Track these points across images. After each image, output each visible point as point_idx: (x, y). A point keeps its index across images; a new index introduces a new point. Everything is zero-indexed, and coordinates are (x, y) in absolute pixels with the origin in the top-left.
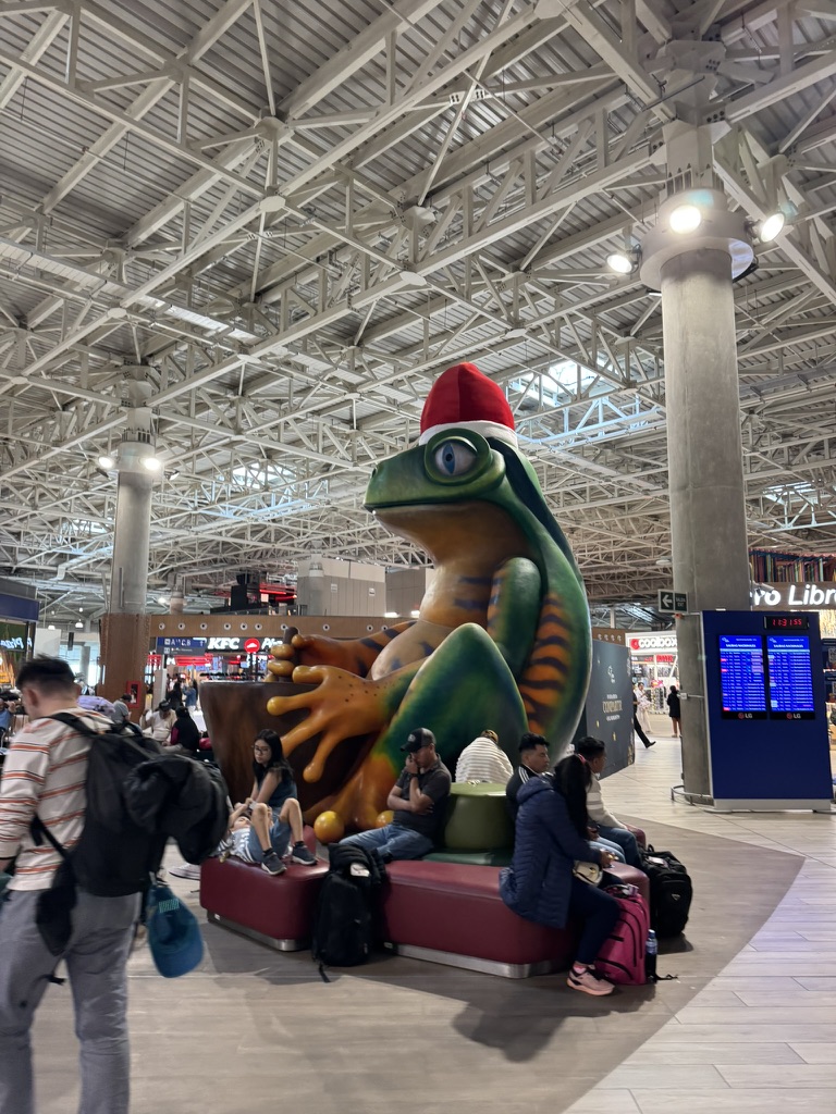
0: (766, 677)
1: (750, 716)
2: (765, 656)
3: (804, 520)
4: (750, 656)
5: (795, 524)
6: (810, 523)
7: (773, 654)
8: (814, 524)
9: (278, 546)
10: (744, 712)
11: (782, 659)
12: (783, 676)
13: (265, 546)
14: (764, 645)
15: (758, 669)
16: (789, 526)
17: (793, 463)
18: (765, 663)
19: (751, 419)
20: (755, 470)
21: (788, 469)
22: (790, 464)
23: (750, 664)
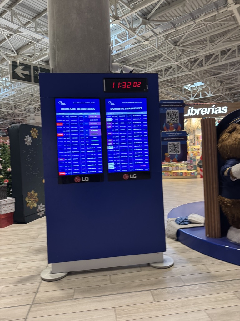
0: (103, 140)
1: (87, 179)
2: (103, 119)
3: (198, 96)
4: (87, 119)
5: (195, 98)
6: (199, 97)
7: (110, 117)
8: (201, 97)
9: (16, 111)
10: (80, 176)
11: (120, 121)
12: (120, 138)
13: (11, 111)
14: (103, 109)
15: (95, 132)
16: (192, 99)
17: (192, 69)
18: (103, 126)
19: (175, 49)
20: (178, 73)
21: (190, 71)
22: (191, 69)
23: (88, 127)
